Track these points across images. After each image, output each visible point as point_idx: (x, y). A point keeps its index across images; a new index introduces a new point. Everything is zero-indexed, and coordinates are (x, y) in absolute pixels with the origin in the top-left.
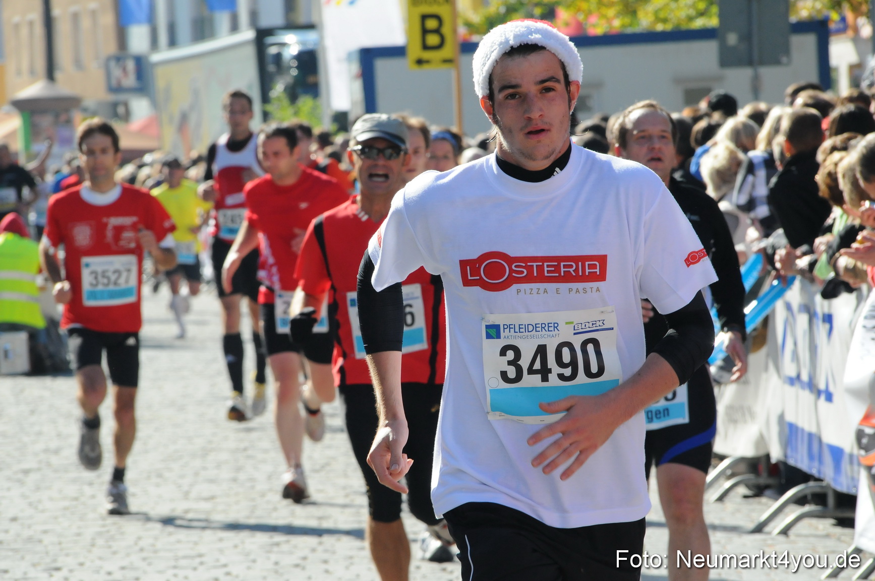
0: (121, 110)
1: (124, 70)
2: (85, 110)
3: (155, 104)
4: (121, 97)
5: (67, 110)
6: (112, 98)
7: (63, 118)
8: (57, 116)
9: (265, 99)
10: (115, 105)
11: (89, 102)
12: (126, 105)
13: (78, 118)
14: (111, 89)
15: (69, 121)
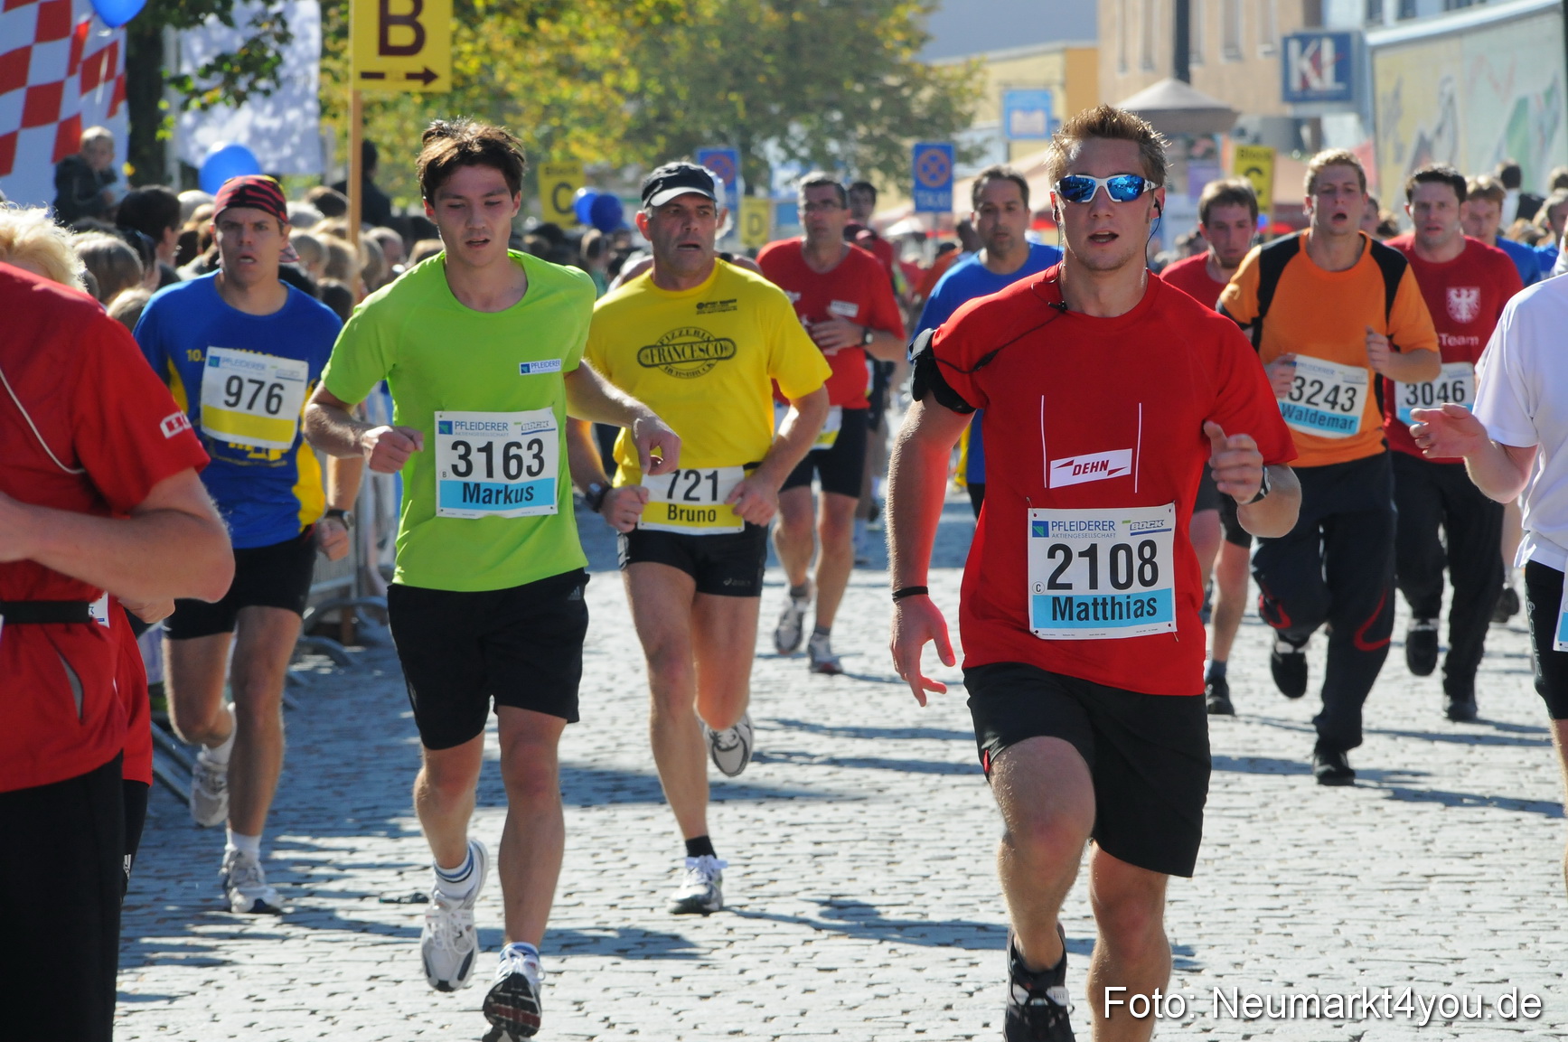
0: (1306, 133)
1: (1316, 59)
2: (1242, 133)
3: (1369, 122)
4: (1306, 110)
5: (1209, 136)
6: (1290, 111)
7: (1202, 146)
8: (1191, 144)
10: (1297, 124)
11: (1249, 121)
12: (1316, 125)
13: (1229, 148)
14: (1289, 97)
15: (1211, 153)
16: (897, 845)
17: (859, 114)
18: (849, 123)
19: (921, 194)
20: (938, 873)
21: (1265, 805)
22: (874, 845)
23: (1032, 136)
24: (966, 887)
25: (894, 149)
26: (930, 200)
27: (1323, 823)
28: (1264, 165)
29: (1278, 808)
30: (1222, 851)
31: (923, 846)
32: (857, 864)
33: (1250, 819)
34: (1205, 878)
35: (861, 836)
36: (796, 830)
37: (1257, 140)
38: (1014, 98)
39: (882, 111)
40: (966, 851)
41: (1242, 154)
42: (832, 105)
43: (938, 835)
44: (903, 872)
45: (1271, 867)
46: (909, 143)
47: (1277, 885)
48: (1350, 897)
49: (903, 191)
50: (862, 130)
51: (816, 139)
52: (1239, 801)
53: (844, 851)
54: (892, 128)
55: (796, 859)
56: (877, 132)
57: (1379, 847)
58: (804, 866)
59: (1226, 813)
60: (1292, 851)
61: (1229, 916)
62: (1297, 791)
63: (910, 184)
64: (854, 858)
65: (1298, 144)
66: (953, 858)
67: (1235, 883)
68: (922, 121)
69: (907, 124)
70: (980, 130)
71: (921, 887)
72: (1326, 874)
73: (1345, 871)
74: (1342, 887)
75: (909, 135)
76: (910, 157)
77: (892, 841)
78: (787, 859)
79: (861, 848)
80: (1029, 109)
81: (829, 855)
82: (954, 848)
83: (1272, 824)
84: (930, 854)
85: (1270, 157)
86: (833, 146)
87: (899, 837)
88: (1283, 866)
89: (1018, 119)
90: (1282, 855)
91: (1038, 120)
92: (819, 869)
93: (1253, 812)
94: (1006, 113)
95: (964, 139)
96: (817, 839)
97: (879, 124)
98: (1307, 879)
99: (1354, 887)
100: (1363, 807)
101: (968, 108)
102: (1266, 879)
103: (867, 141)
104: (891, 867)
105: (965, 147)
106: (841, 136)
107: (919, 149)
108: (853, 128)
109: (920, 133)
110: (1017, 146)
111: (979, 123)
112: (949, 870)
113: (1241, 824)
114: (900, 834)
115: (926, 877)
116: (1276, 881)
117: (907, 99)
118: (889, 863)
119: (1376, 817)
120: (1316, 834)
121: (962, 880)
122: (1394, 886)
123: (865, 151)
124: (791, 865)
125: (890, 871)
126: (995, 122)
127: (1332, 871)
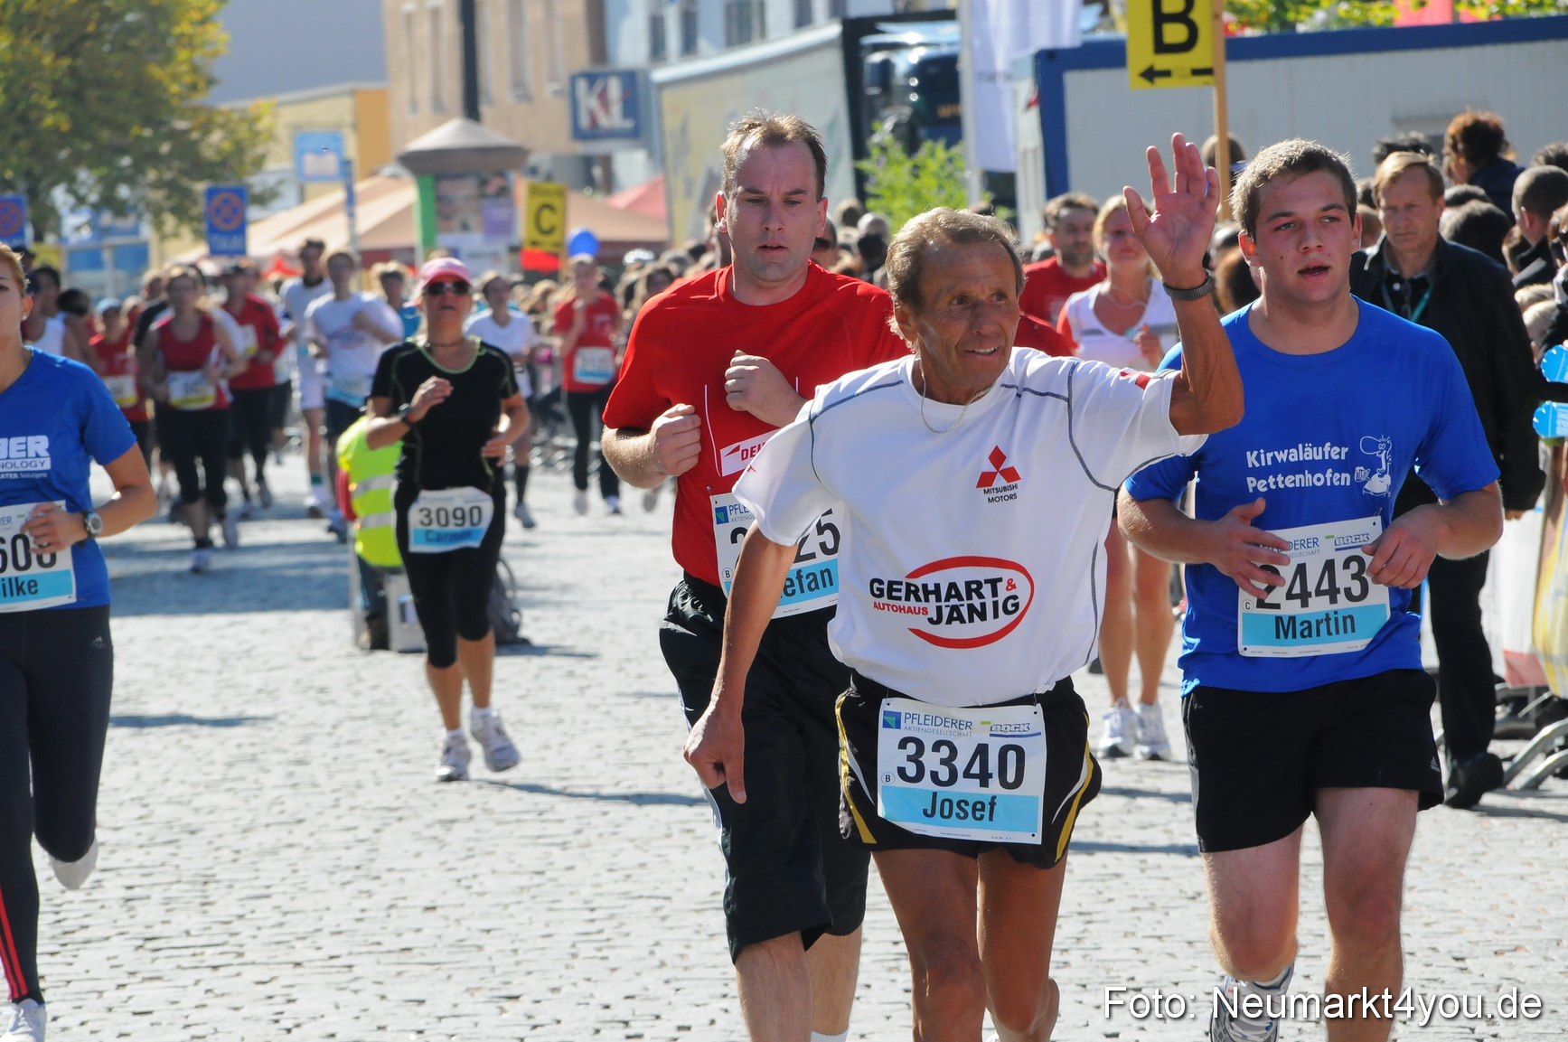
0: (597, 172)
1: (603, 97)
2: (533, 171)
3: (658, 157)
4: (596, 148)
5: (501, 174)
6: (582, 148)
7: (495, 184)
8: (484, 183)
9: (859, 151)
10: (588, 162)
11: (539, 158)
12: (607, 161)
13: (521, 186)
14: (579, 134)
15: (504, 192)
16: (211, 886)
17: (148, 158)
18: (138, 168)
19: (215, 237)
20: (253, 912)
21: (579, 832)
22: (187, 887)
23: (324, 178)
24: (281, 925)
25: (186, 194)
26: (223, 243)
27: (637, 847)
28: (555, 201)
29: (590, 834)
30: (537, 879)
31: (238, 886)
32: (170, 907)
33: (564, 846)
34: (522, 906)
35: (174, 879)
36: (107, 875)
37: (549, 178)
38: (304, 140)
39: (171, 155)
40: (281, 889)
41: (534, 191)
42: (121, 151)
43: (254, 874)
44: (218, 912)
45: (586, 892)
46: (200, 187)
47: (592, 910)
48: (664, 918)
49: (198, 234)
50: (152, 175)
51: (109, 184)
52: (553, 829)
53: (157, 894)
54: (183, 173)
55: (107, 904)
56: (168, 176)
57: (691, 868)
58: (117, 911)
59: (541, 841)
60: (606, 877)
61: (545, 943)
62: (610, 817)
63: (204, 227)
64: (167, 901)
65: (589, 181)
66: (267, 896)
67: (551, 910)
68: (212, 165)
69: (199, 168)
70: (273, 173)
71: (236, 926)
72: (641, 897)
73: (659, 893)
74: (657, 909)
75: (201, 178)
76: (202, 202)
77: (206, 883)
78: (98, 904)
79: (174, 891)
80: (320, 151)
81: (141, 899)
82: (268, 887)
83: (587, 850)
84: (244, 893)
85: (561, 194)
86: (123, 191)
87: (213, 878)
88: (597, 890)
89: (310, 162)
90: (596, 880)
91: (330, 163)
92: (132, 913)
93: (567, 839)
94: (298, 154)
95: (257, 182)
96: (129, 883)
97: (169, 168)
98: (623, 902)
99: (668, 908)
100: (676, 829)
101: (259, 150)
102: (581, 905)
103: (158, 185)
104: (206, 908)
105: (257, 190)
106: (131, 181)
107: (211, 193)
108: (142, 172)
109: (211, 176)
110: (311, 188)
111: (271, 165)
112: (264, 909)
113: (556, 851)
114: (214, 875)
115: (241, 917)
116: (592, 905)
117: (196, 143)
118: (203, 904)
119: (688, 839)
120: (630, 858)
121: (277, 918)
122: (707, 906)
123: (157, 196)
124: (103, 911)
125: (205, 912)
126: (286, 164)
127: (647, 893)
